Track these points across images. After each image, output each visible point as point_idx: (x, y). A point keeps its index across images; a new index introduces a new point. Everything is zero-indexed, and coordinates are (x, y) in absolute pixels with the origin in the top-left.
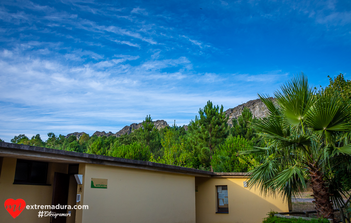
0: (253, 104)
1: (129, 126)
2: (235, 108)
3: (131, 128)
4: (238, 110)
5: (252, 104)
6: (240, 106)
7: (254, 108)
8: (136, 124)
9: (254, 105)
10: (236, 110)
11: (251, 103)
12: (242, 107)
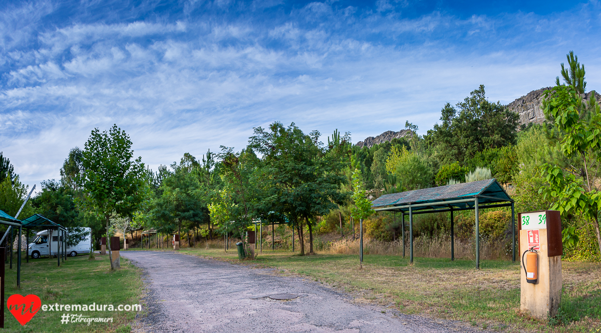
0: (537, 96)
1: (363, 141)
2: (510, 104)
3: (366, 144)
4: (516, 107)
5: (535, 97)
6: (518, 100)
7: (539, 103)
8: (373, 138)
9: (538, 99)
10: (512, 107)
11: (534, 94)
12: (521, 102)
